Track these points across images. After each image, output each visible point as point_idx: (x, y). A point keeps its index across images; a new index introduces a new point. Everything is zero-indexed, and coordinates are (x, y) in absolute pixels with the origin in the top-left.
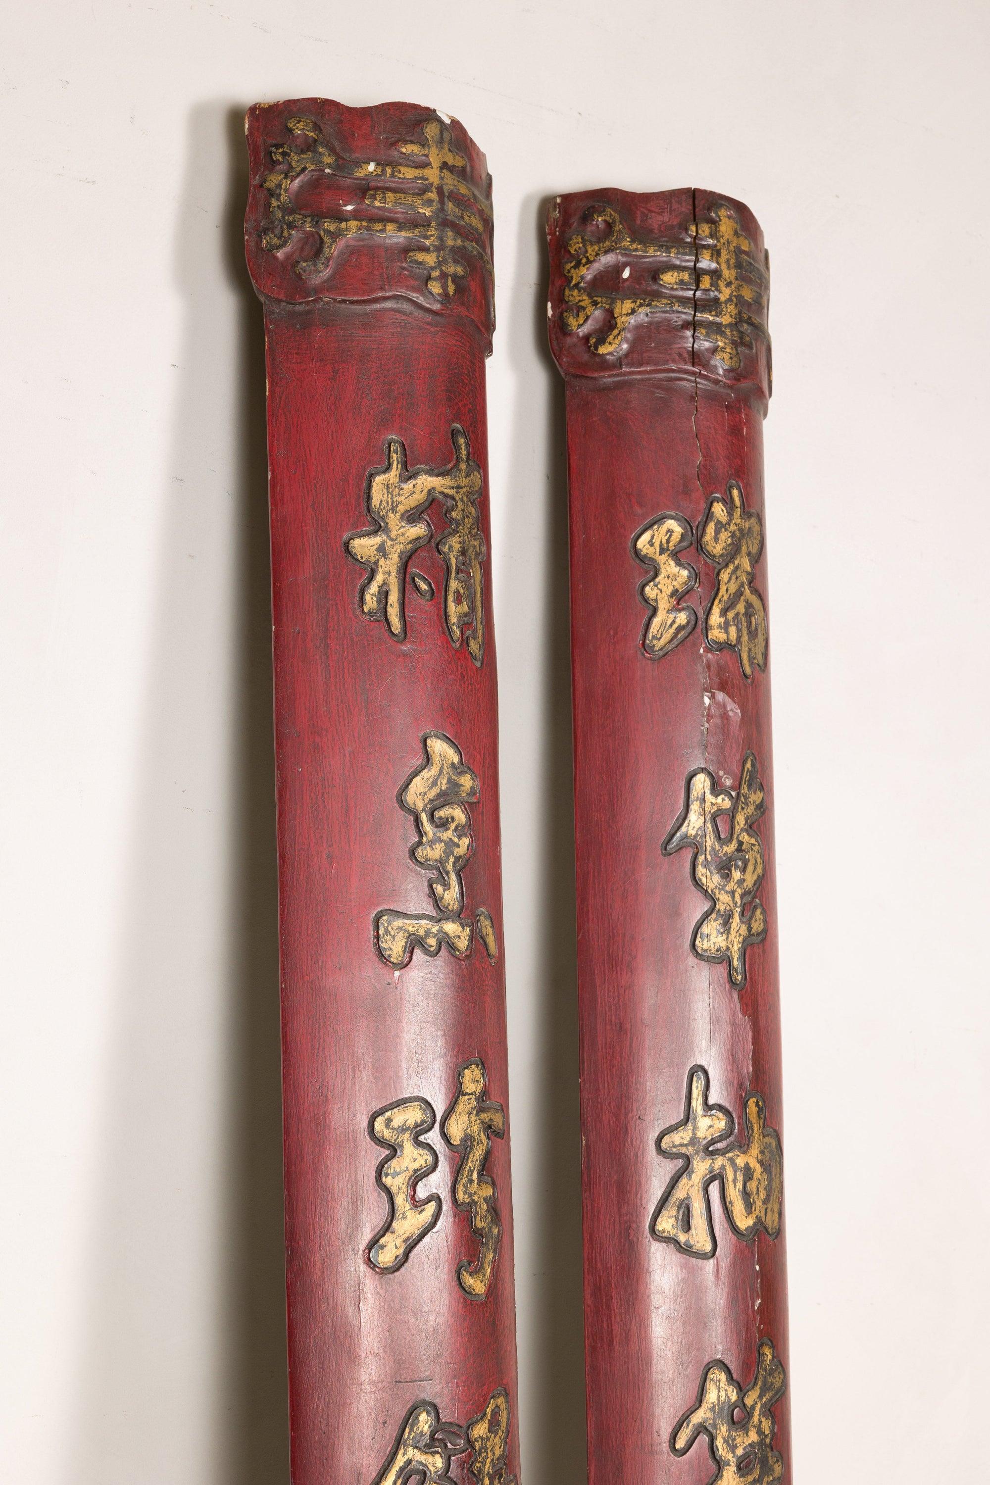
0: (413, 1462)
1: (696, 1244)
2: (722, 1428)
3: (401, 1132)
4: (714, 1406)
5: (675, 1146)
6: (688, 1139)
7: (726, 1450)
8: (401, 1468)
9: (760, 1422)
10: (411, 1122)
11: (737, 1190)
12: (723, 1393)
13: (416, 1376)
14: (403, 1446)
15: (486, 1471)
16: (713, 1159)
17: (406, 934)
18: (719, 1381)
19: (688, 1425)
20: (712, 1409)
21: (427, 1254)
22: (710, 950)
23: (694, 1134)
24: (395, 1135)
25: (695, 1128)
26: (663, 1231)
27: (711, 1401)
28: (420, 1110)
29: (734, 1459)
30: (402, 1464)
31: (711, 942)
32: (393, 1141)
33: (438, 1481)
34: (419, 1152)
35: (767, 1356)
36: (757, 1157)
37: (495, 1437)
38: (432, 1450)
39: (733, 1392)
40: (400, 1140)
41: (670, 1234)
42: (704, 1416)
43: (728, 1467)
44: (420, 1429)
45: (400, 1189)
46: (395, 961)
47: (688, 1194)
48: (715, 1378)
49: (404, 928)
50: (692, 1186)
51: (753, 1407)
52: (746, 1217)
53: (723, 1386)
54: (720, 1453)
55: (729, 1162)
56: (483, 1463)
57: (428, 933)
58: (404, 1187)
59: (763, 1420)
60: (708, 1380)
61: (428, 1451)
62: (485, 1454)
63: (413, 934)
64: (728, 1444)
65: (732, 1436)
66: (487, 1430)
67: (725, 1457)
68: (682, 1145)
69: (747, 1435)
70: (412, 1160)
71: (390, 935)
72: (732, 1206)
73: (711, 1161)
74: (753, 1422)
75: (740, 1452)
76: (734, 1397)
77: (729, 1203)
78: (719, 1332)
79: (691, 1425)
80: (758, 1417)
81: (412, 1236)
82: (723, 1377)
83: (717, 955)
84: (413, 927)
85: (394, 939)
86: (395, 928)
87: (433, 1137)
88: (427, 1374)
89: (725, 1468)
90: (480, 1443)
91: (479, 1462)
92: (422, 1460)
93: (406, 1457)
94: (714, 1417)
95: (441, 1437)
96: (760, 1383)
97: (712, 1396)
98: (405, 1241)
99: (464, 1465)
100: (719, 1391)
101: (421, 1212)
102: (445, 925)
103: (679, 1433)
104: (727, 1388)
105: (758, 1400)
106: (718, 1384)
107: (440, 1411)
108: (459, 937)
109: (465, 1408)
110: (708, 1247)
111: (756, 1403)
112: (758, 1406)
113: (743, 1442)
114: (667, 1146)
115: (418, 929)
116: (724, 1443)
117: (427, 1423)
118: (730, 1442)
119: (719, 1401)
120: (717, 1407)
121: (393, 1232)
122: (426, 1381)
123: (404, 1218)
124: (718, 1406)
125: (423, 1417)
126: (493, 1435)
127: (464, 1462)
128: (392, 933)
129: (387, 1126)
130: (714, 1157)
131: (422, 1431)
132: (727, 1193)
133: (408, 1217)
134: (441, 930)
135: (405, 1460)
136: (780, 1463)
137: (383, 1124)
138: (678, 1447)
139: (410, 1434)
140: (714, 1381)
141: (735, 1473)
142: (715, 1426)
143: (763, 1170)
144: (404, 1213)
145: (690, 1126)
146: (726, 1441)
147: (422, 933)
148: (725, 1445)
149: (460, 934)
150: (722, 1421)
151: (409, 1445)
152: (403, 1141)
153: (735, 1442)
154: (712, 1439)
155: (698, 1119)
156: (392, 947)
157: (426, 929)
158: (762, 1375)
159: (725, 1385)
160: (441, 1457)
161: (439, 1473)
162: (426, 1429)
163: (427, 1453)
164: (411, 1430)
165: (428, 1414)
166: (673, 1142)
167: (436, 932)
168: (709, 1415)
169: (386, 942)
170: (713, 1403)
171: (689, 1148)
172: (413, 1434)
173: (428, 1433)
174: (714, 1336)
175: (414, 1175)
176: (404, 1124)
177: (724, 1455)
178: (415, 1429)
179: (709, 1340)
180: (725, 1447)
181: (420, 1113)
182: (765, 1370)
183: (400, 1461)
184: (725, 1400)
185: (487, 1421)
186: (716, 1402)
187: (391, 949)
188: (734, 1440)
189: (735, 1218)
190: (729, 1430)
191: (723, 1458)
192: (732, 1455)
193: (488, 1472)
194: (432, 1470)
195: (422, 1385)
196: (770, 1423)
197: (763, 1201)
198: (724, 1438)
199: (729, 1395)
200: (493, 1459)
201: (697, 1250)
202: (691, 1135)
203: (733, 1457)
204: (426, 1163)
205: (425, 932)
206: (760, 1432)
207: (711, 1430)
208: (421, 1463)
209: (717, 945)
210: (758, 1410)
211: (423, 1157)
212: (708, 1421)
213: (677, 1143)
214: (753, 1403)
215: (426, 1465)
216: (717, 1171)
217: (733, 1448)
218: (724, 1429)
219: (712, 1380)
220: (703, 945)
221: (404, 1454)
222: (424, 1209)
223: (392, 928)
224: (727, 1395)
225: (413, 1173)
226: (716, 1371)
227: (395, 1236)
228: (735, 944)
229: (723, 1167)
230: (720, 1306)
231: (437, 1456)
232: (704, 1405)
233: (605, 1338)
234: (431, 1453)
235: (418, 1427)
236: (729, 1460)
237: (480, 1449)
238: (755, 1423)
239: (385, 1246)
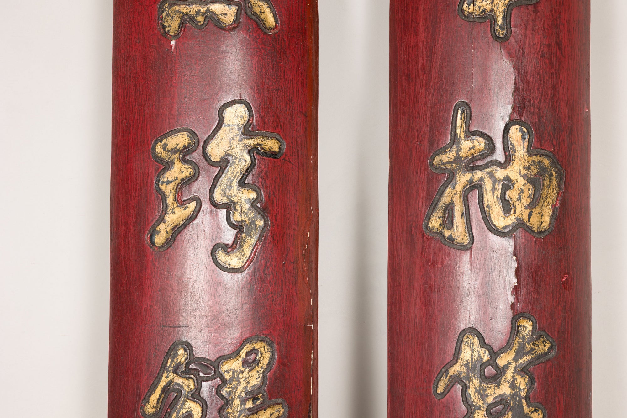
0: (173, 383)
1: (457, 238)
2: (474, 380)
3: (174, 153)
4: (468, 363)
5: (443, 164)
6: (453, 158)
7: (477, 398)
8: (164, 386)
9: (514, 379)
10: (180, 146)
11: (495, 197)
12: (476, 354)
13: (176, 324)
14: (166, 371)
15: (237, 394)
16: (472, 173)
17: (181, 15)
18: (473, 344)
19: (447, 377)
20: (467, 365)
21: (188, 238)
22: (475, 12)
23: (458, 154)
24: (169, 155)
25: (459, 149)
26: (433, 228)
27: (465, 359)
28: (187, 137)
29: (484, 405)
30: (165, 384)
31: (477, 6)
32: (167, 159)
33: (191, 398)
34: (185, 167)
35: (526, 328)
36: (520, 171)
37: (250, 371)
38: (187, 376)
39: (485, 353)
40: (172, 158)
41: (437, 230)
42: (459, 369)
43: (479, 411)
44: (179, 360)
45: (171, 192)
46: (173, 34)
47: (452, 200)
48: (469, 341)
49: (179, 11)
50: (455, 194)
51: (506, 367)
52: (505, 218)
53: (476, 348)
54: (472, 400)
55: (488, 175)
56: (235, 388)
57: (198, 13)
58: (174, 191)
59: (518, 377)
60: (463, 343)
61: (183, 376)
62: (237, 382)
63: (186, 14)
64: (479, 393)
65: (483, 387)
66: (241, 365)
67: (477, 403)
68: (448, 163)
69: (499, 388)
70: (180, 172)
71: (170, 16)
72: (489, 209)
73: (471, 174)
74: (506, 378)
75: (490, 400)
76: (486, 357)
77: (487, 207)
78: (474, 306)
79: (448, 375)
80: (512, 375)
81: (178, 225)
82: (476, 341)
83: (480, 16)
84: (187, 10)
85: (173, 18)
86: (173, 11)
87: (197, 156)
88: (185, 322)
89: (476, 411)
90: (231, 374)
91: (228, 388)
92: (179, 382)
93: (169, 379)
94: (468, 371)
95: (194, 367)
96: (515, 348)
97: (466, 355)
98: (173, 229)
99: (212, 389)
100: (472, 352)
101: (185, 209)
102: (212, 6)
103: (440, 381)
104: (479, 349)
105: (512, 361)
106: (472, 346)
107: (194, 349)
108: (226, 14)
109: (216, 348)
110: (467, 241)
111: (510, 363)
112: (513, 365)
113: (494, 393)
114: (437, 163)
115: (190, 11)
116: (475, 392)
117: (184, 357)
118: (481, 392)
119: (472, 359)
120: (470, 364)
121: (165, 223)
122: (184, 327)
123: (173, 212)
124: (472, 363)
125: (181, 352)
126: (247, 370)
127: (213, 387)
128: (171, 15)
129: (164, 149)
130: (474, 172)
131: (180, 362)
132: (485, 200)
133: (176, 212)
134: (208, 11)
135: (167, 381)
136: (540, 412)
137: (162, 147)
138: (439, 391)
139: (171, 363)
140: (468, 343)
141: (485, 416)
142: (468, 378)
143: (526, 182)
144: (173, 209)
145: (454, 148)
146: (477, 391)
147: (193, 13)
148: (476, 394)
149: (227, 12)
150: (474, 375)
151: (171, 371)
152: (174, 159)
153: (486, 392)
154: (465, 388)
155: (461, 142)
156: (171, 25)
157: (197, 10)
158: (518, 342)
159: (478, 347)
160: (194, 381)
161: (192, 393)
162: (183, 359)
163: (182, 378)
164: (173, 361)
165: (186, 351)
166: (441, 161)
167: (205, 12)
168: (463, 369)
169: (167, 22)
170: (467, 361)
171: (454, 165)
172: (174, 363)
173: (184, 364)
174: (468, 309)
175: (181, 183)
176: (176, 148)
177: (475, 401)
178: (175, 360)
179: (464, 312)
180: (476, 396)
181: (187, 139)
182: (523, 338)
183: (164, 382)
184: (478, 359)
185: (240, 359)
186: (470, 360)
187: (170, 26)
188: (486, 390)
189: (492, 219)
190: (480, 383)
191: (475, 404)
192: (482, 402)
193: (239, 397)
194: (187, 390)
195: (181, 330)
196: (527, 380)
197: (525, 206)
198: (476, 389)
199: (482, 355)
200: (247, 386)
201: (458, 243)
202: (455, 155)
203: (483, 404)
204: (190, 174)
205: (196, 12)
206: (513, 385)
207: (464, 381)
208: (178, 384)
209: (482, 8)
210: (513, 369)
211: (188, 170)
212: (462, 374)
213: (444, 161)
214: (506, 363)
215: (182, 386)
216: (476, 183)
217: (483, 397)
218: (476, 382)
219: (467, 342)
220: (469, 9)
221: (167, 377)
222: (187, 207)
223: (172, 12)
224: (479, 355)
225: (180, 182)
226: (470, 336)
227: (166, 225)
228: (500, 6)
229: (482, 179)
230: (475, 288)
231: (191, 381)
232: (460, 361)
233: (397, 306)
234: (186, 378)
235: (178, 359)
236: (480, 405)
237: (231, 380)
238: (508, 379)
239: (160, 232)
